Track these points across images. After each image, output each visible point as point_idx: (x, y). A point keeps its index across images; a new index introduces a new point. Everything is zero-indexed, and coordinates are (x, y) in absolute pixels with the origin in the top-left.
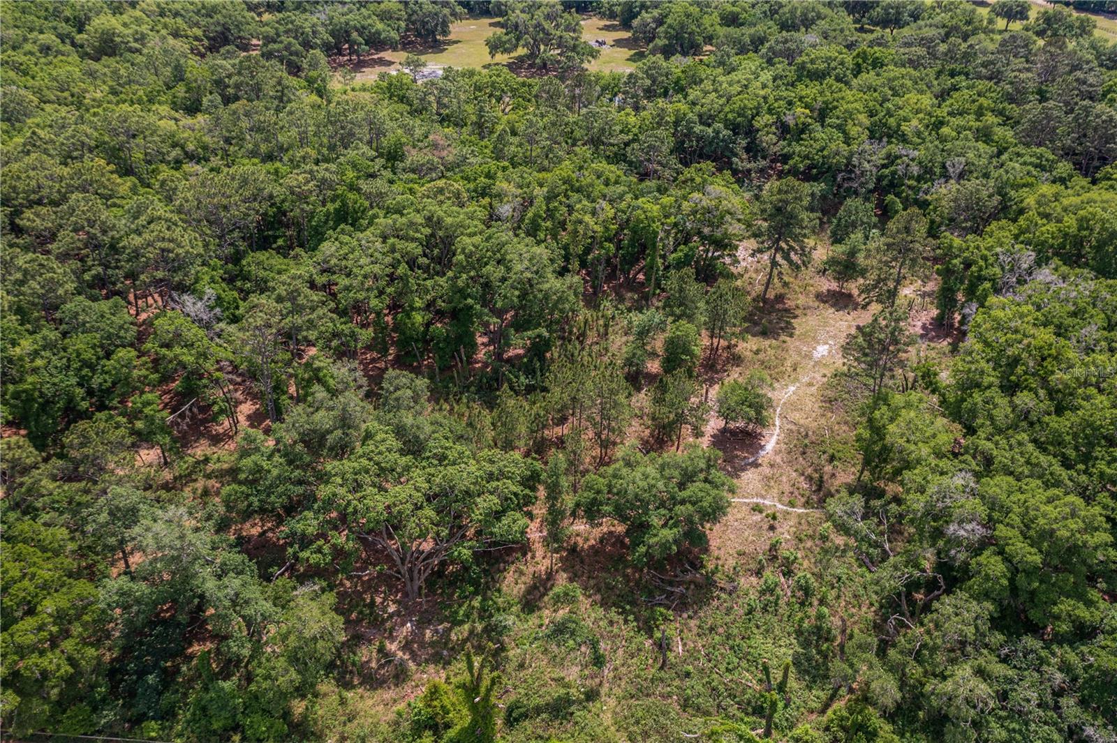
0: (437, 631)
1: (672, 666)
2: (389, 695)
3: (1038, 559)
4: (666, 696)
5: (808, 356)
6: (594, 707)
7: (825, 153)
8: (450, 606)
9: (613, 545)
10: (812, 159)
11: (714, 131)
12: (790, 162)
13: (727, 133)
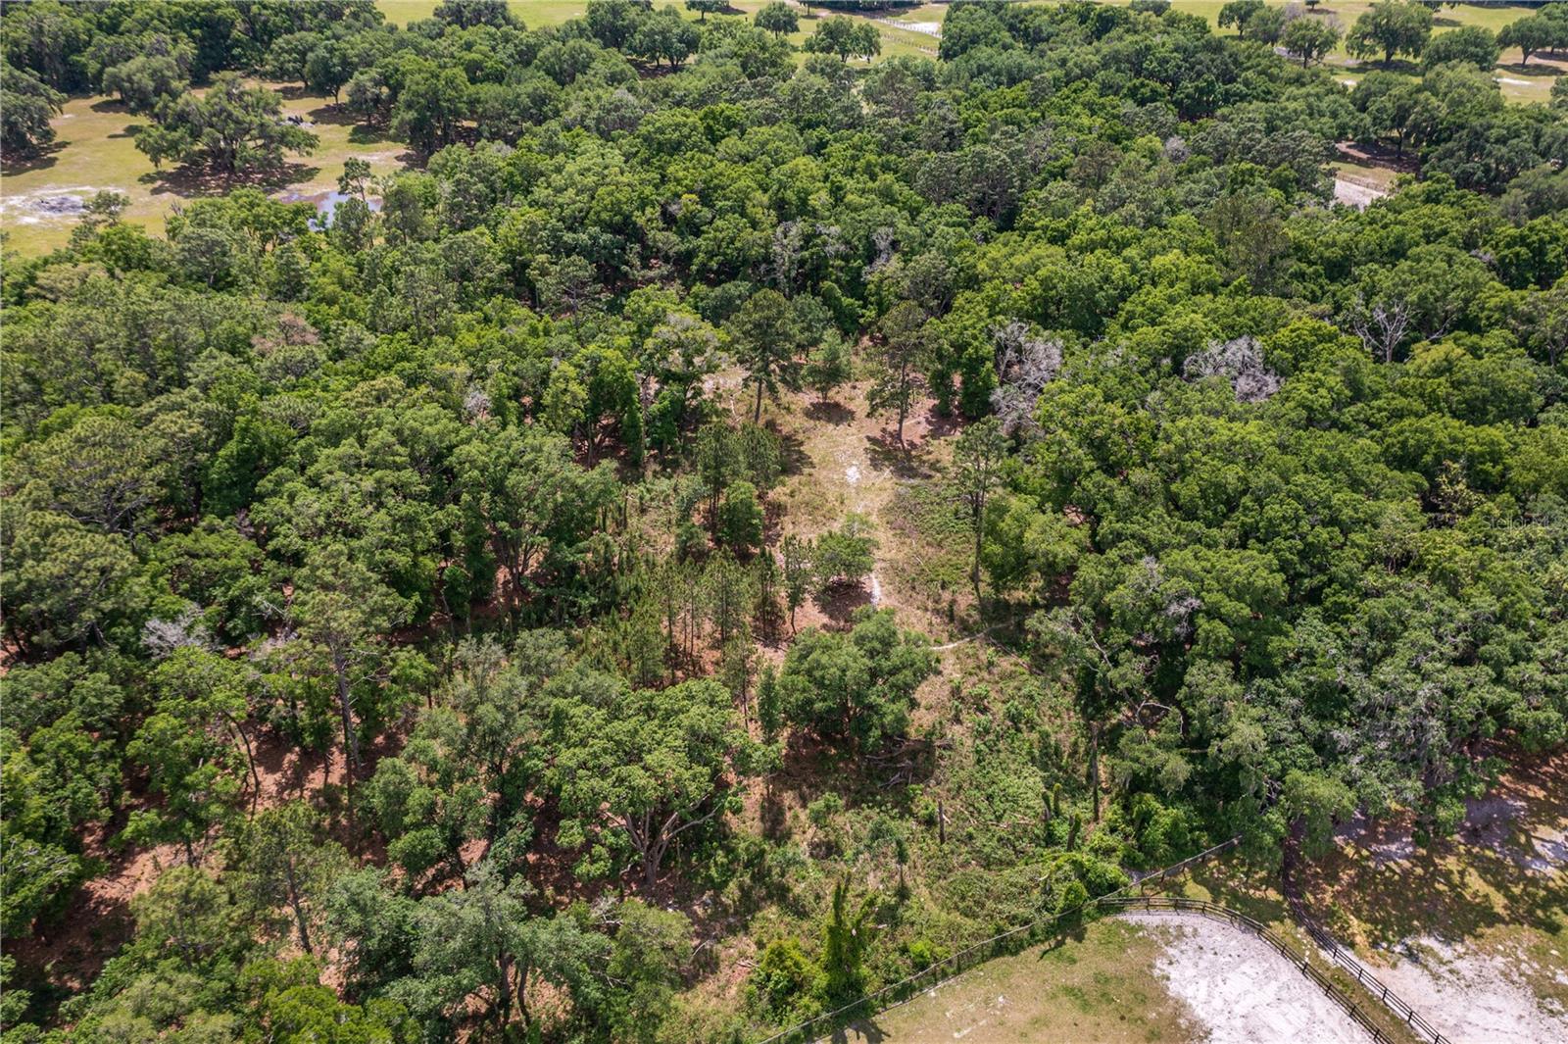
0: (705, 904)
1: (951, 836)
2: (711, 985)
3: (1247, 612)
4: (965, 864)
5: (844, 484)
6: (912, 902)
7: (738, 244)
8: (697, 873)
9: (805, 746)
10: (725, 254)
11: (591, 237)
12: (696, 261)
13: (606, 237)
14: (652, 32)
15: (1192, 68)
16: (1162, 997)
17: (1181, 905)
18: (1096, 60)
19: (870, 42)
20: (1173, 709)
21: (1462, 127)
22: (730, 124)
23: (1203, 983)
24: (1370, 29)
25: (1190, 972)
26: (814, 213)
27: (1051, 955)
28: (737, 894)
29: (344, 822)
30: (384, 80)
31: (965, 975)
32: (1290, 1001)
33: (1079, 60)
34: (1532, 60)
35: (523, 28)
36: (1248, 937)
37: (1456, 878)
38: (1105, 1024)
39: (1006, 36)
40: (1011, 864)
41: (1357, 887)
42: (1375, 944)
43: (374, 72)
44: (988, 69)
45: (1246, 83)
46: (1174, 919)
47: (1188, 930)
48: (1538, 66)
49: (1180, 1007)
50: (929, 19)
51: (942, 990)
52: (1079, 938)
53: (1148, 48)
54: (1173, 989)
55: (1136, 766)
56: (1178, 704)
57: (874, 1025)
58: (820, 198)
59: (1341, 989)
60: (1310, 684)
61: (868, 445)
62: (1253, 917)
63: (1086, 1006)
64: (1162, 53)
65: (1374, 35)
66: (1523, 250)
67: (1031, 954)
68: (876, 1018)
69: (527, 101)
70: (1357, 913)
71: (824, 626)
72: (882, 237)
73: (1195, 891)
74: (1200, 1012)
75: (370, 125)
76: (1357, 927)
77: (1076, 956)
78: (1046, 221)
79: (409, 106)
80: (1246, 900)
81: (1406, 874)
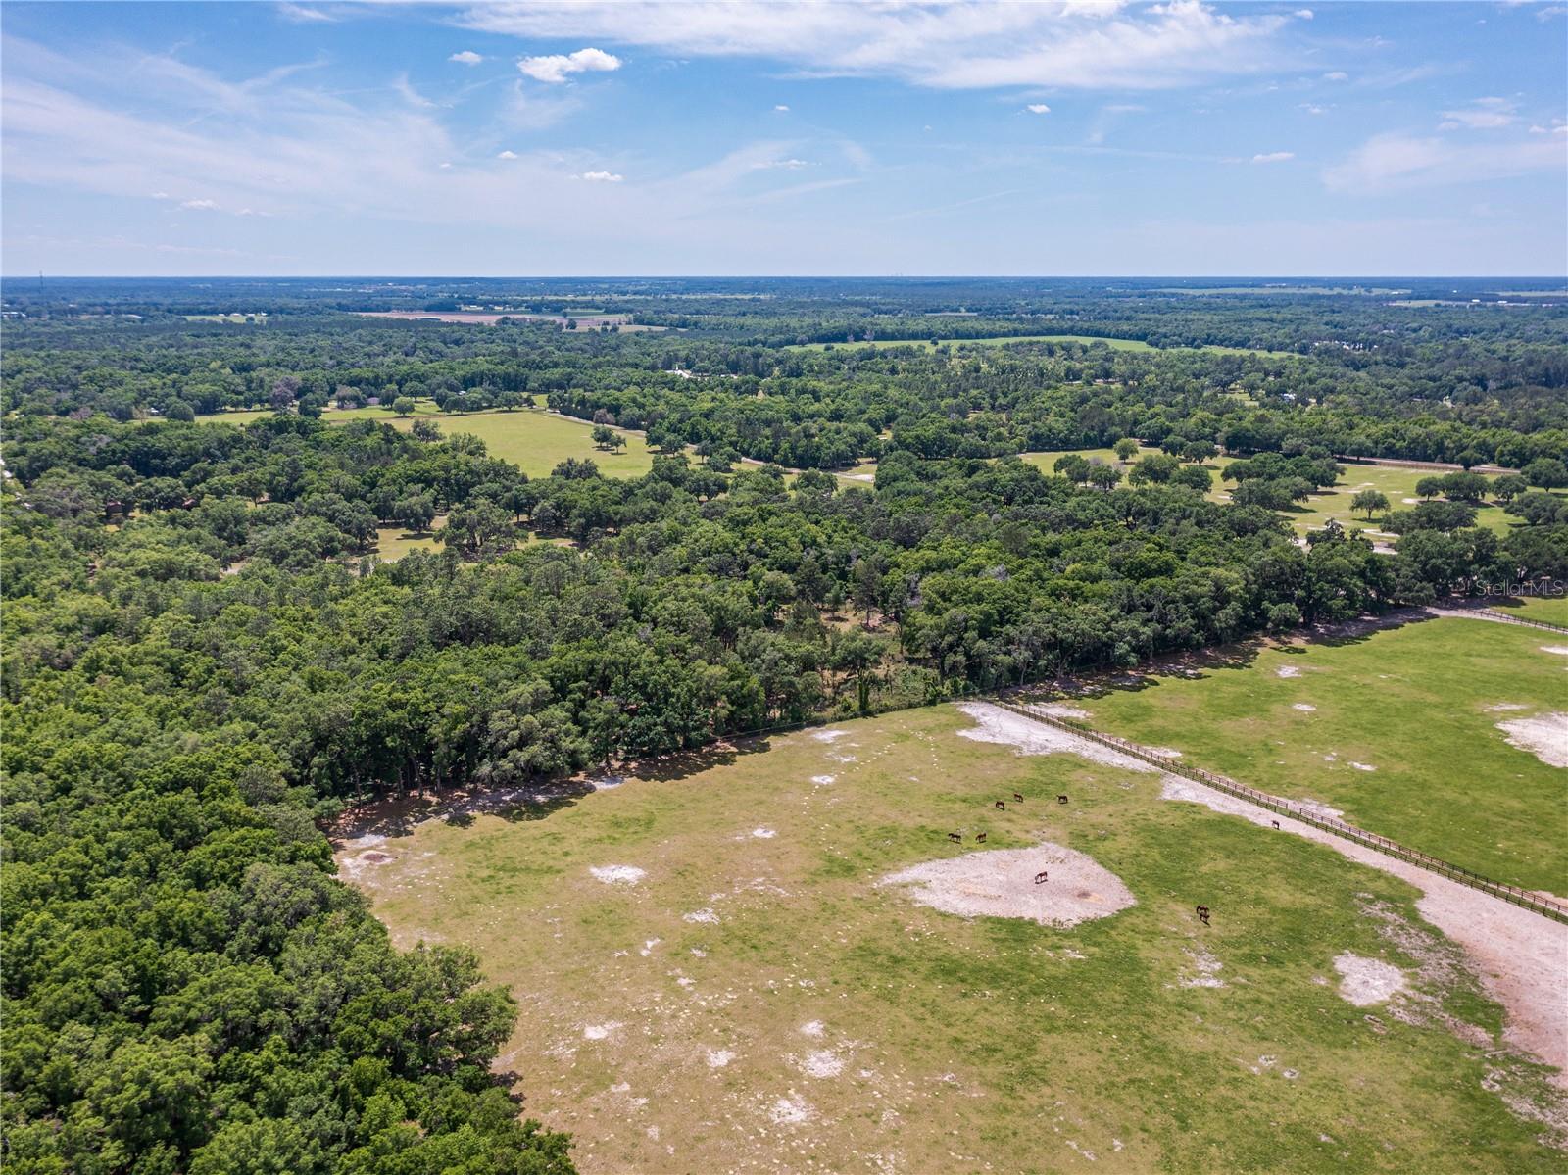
14: (698, 480)
18: (964, 487)
19: (834, 483)
22: (771, 513)
24: (1142, 470)
26: (819, 545)
30: (557, 507)
39: (913, 476)
43: (552, 501)
44: (902, 491)
50: (867, 473)
58: (822, 539)
64: (1003, 482)
72: (853, 552)
78: (928, 543)
79: (580, 516)
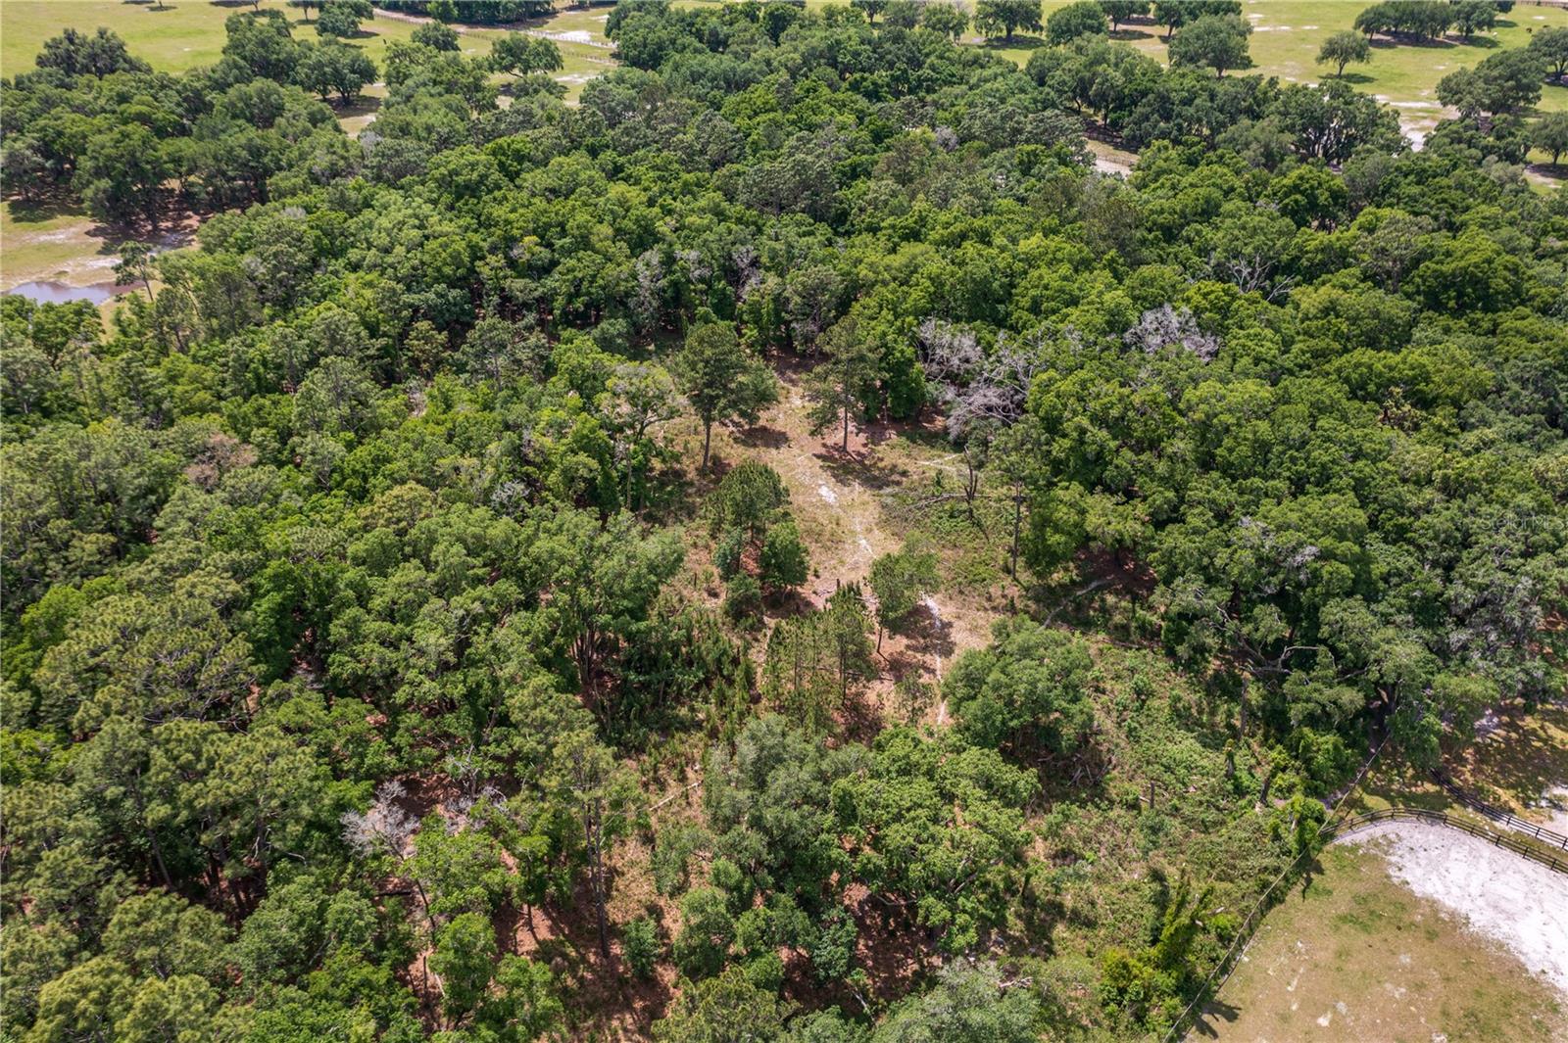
0: (998, 943)
4: (1188, 835)
5: (826, 506)
7: (602, 282)
10: (589, 294)
11: (439, 295)
12: (556, 304)
13: (455, 293)
14: (320, 65)
15: (881, 58)
16: (1416, 902)
17: (1374, 818)
19: (553, 57)
20: (1322, 649)
21: (1144, 94)
22: (521, 157)
23: (1434, 877)
24: (993, 9)
25: (1419, 872)
26: (665, 240)
27: (1310, 893)
28: (1020, 925)
29: (589, 976)
31: (1257, 934)
32: (1504, 871)
33: (783, 59)
34: (1121, 27)
35: (149, 71)
36: (1437, 828)
37: (1541, 732)
38: (1390, 938)
40: (1223, 823)
41: (1482, 761)
42: (1526, 806)
43: (30, 138)
44: (701, 76)
45: (933, 68)
46: (1377, 830)
47: (1392, 837)
48: (1126, 32)
49: (1433, 904)
50: (574, 27)
51: (1249, 953)
52: (1320, 871)
53: (838, 42)
54: (1418, 889)
55: (1311, 705)
56: (1324, 642)
57: (1220, 1003)
58: (668, 224)
59: (1528, 849)
60: (1413, 599)
61: (820, 462)
62: (1431, 811)
63: (1365, 928)
65: (996, 15)
66: (1298, 197)
67: (1294, 896)
68: (1219, 997)
69: (244, 153)
70: (1496, 782)
71: (908, 647)
73: (1373, 802)
74: (1450, 903)
75: (28, 200)
76: (1506, 795)
77: (1329, 887)
78: (890, 220)
80: (1413, 797)
81: (1507, 740)
